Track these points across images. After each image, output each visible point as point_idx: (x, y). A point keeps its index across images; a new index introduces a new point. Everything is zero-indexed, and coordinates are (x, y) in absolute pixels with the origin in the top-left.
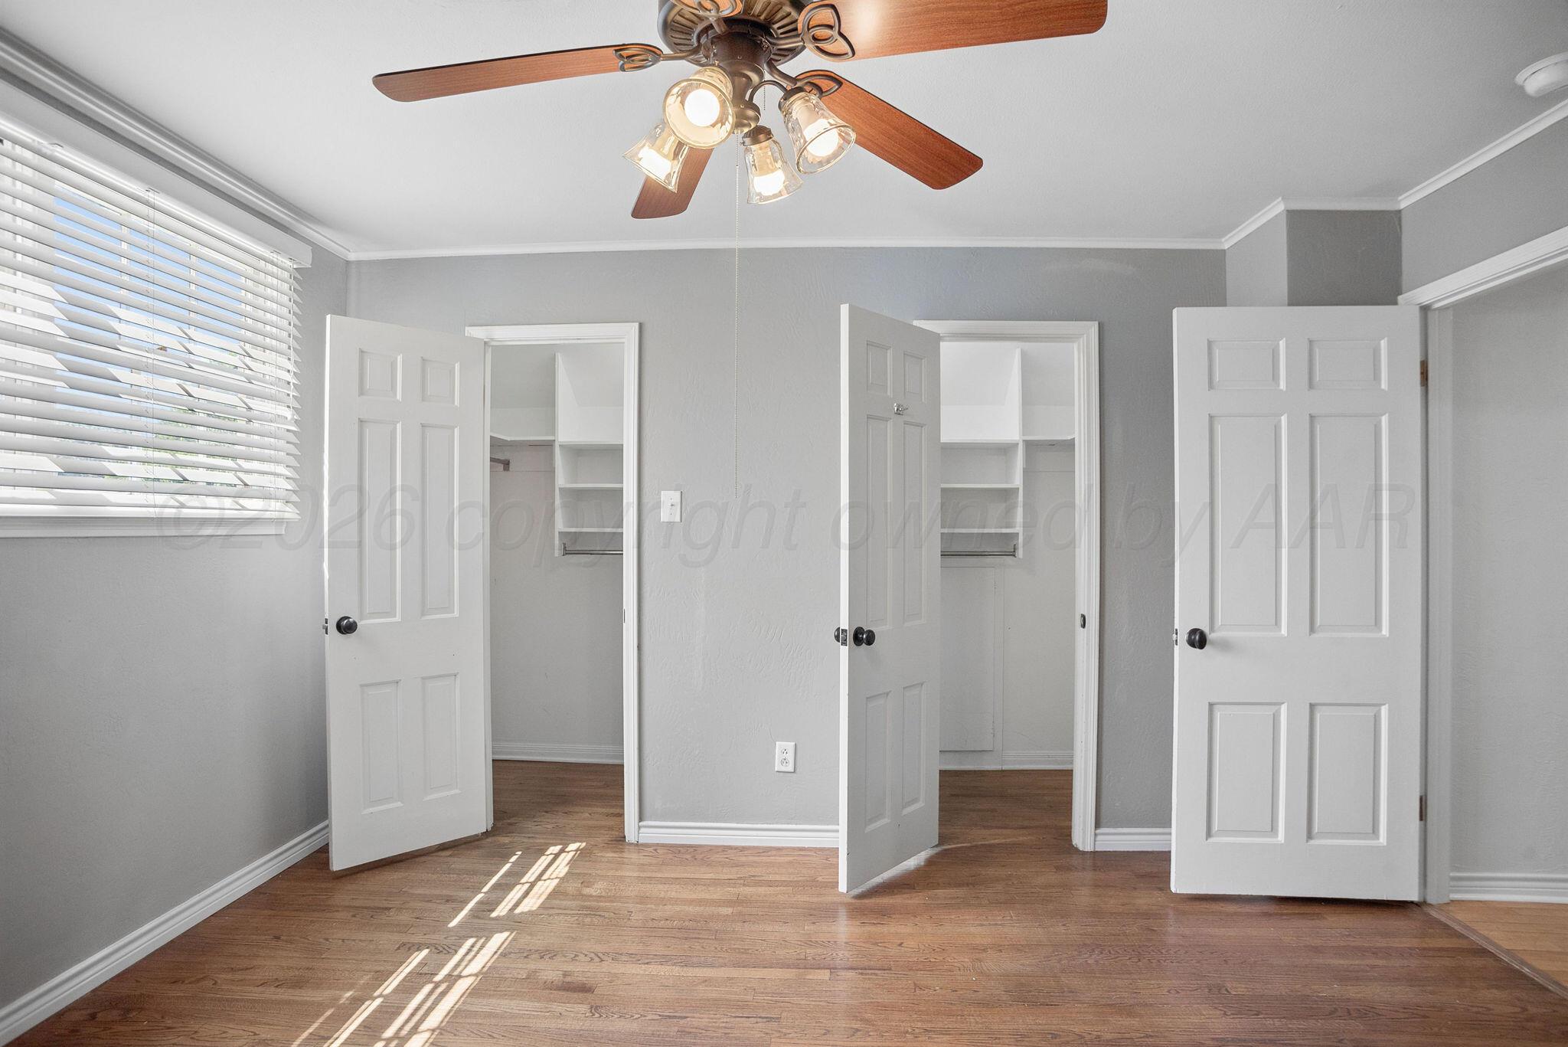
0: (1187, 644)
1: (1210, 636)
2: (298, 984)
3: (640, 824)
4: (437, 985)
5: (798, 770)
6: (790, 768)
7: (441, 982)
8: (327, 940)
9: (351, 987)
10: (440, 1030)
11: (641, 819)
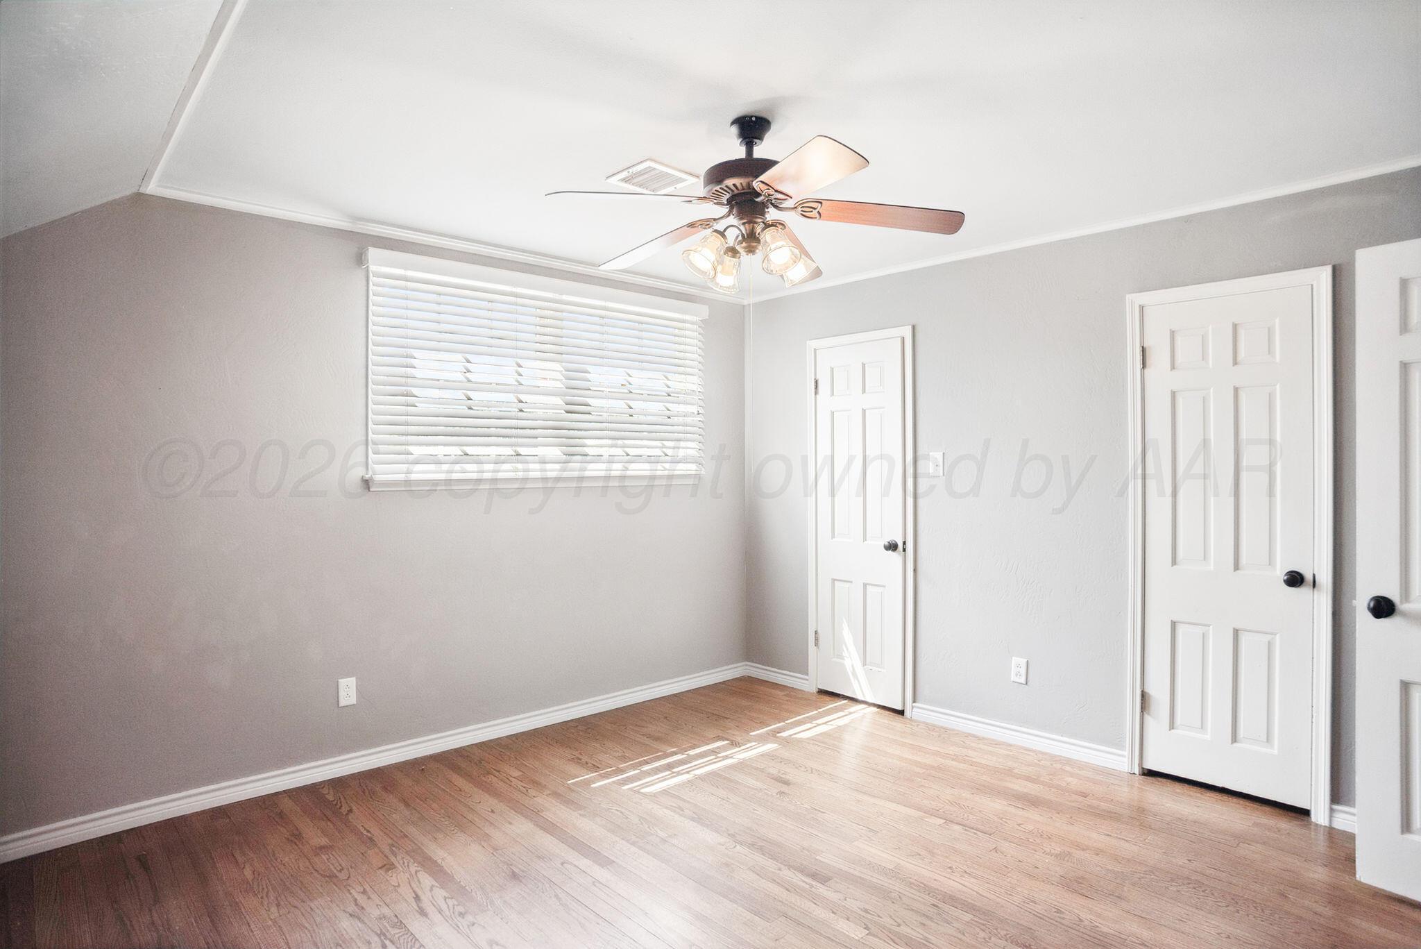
0: (1367, 611)
1: (1401, 606)
2: (657, 739)
3: (914, 704)
4: (718, 757)
5: (1029, 683)
6: (1023, 680)
7: (720, 757)
8: (686, 724)
9: (676, 746)
10: (699, 777)
11: (914, 702)
